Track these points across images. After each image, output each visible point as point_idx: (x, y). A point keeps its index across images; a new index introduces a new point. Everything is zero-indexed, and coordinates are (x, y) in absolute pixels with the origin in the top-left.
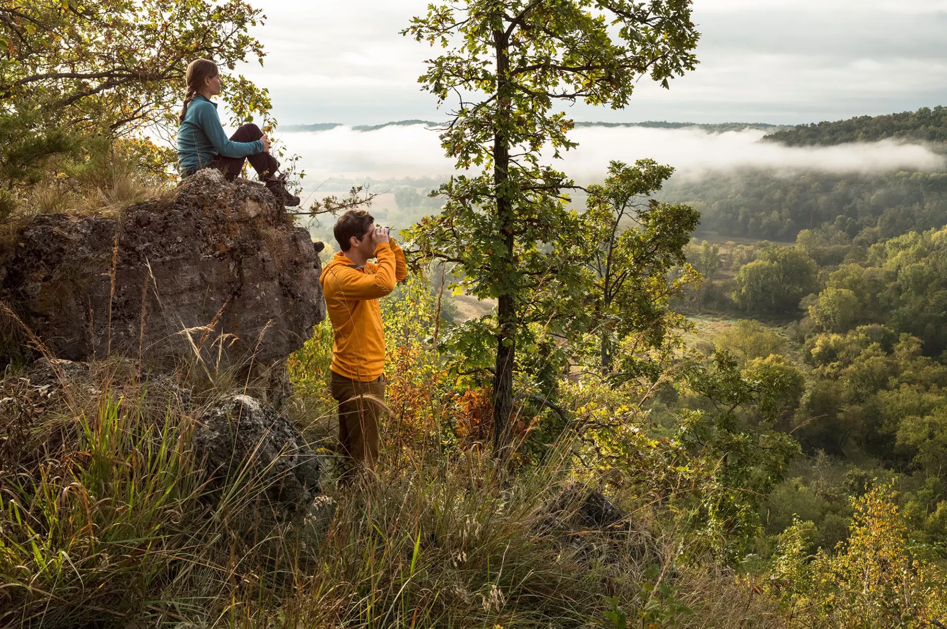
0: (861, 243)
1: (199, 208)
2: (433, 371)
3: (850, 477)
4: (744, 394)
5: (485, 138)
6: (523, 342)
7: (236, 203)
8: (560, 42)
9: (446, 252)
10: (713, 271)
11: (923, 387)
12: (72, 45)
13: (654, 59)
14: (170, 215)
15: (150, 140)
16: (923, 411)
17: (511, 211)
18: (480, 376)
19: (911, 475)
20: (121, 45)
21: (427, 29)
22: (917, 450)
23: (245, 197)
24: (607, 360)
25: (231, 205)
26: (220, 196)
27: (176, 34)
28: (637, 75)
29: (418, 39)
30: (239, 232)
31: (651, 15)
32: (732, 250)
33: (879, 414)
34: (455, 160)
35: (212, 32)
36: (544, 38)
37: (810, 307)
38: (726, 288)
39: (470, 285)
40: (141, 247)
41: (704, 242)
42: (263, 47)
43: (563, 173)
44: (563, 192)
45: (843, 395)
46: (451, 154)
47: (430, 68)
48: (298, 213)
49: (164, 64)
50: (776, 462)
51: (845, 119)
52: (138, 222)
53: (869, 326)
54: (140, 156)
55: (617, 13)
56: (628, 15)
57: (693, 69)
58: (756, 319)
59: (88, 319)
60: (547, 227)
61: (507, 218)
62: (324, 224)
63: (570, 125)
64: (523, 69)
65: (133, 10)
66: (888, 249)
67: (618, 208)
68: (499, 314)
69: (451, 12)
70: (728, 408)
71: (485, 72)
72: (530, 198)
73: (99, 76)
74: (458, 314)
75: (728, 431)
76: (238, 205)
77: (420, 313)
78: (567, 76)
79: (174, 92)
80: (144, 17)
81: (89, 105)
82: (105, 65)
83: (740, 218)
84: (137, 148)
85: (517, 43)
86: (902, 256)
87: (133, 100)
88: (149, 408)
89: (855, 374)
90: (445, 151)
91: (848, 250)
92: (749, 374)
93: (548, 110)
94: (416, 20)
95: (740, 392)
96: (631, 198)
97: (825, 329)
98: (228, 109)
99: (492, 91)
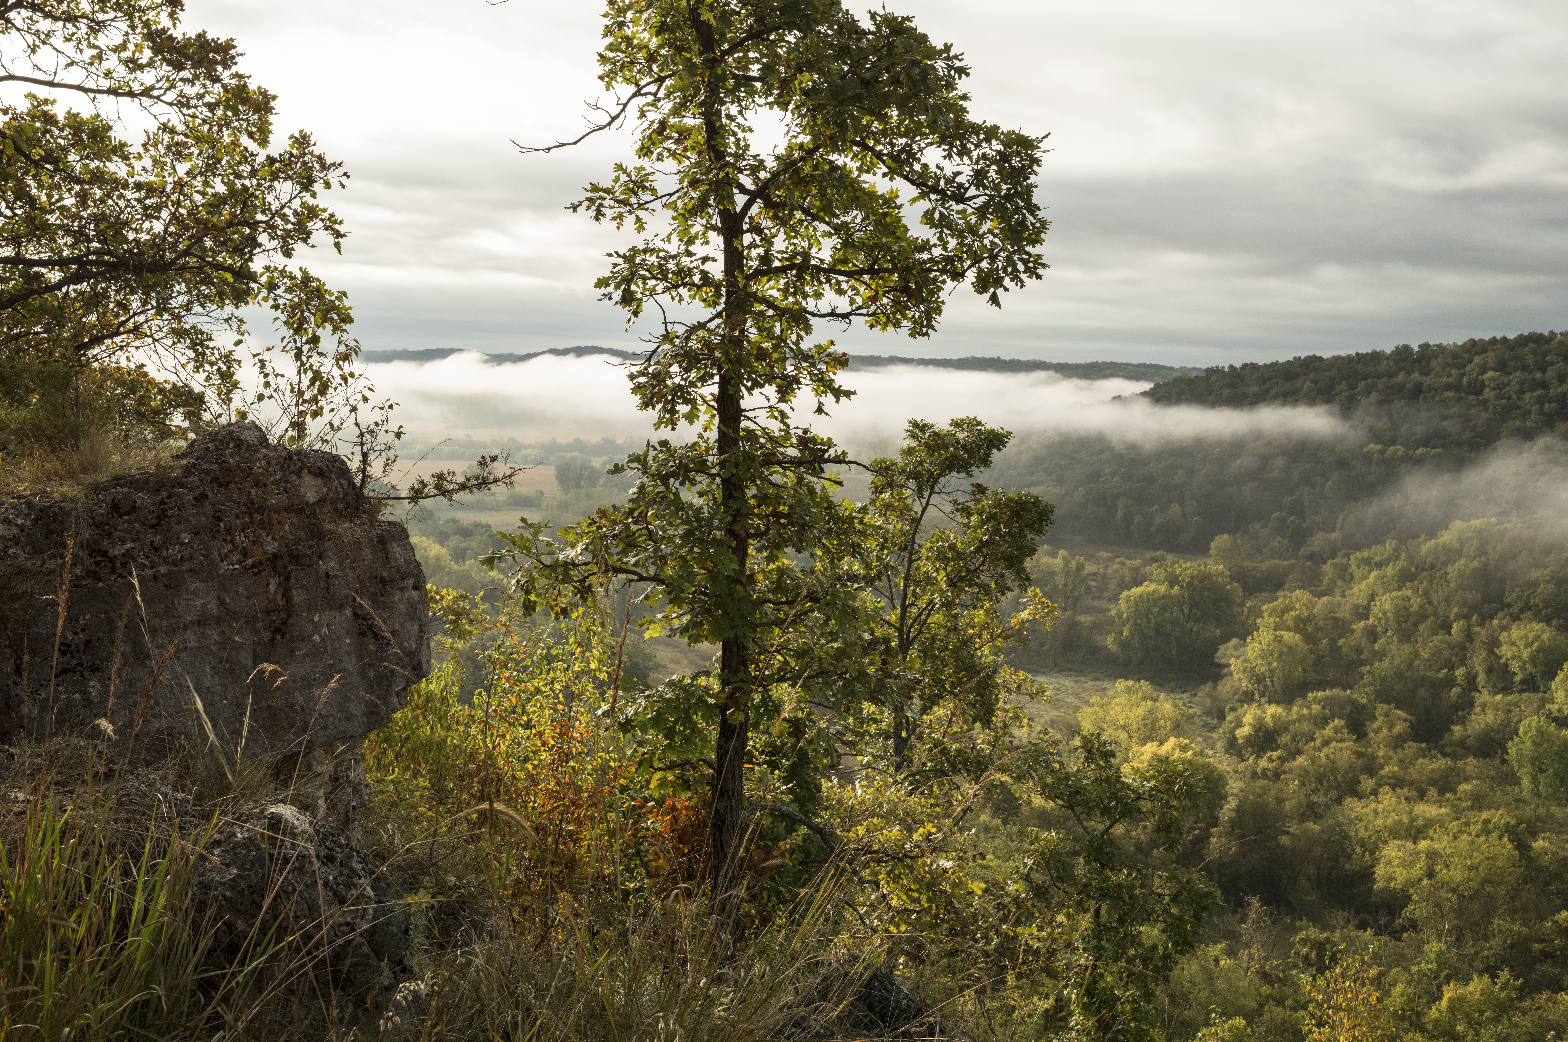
0: (1311, 557)
1: (220, 485)
2: (612, 764)
3: (1304, 941)
4: (1127, 804)
5: (703, 379)
6: (762, 715)
7: (285, 479)
8: (827, 228)
9: (636, 564)
10: (1076, 600)
11: (1414, 793)
12: (18, 212)
13: (977, 260)
14: (170, 496)
15: (145, 369)
16: (1415, 833)
17: (744, 500)
18: (690, 774)
19: (1399, 940)
20: (103, 213)
21: (612, 203)
22: (1409, 898)
23: (301, 469)
24: (902, 745)
25: (276, 483)
26: (258, 467)
27: (197, 198)
28: (950, 284)
29: (597, 219)
30: (287, 527)
31: (972, 191)
32: (1107, 567)
33: (1347, 836)
34: (653, 414)
35: (257, 197)
36: (801, 222)
37: (1232, 660)
38: (1098, 628)
39: (676, 621)
40: (117, 551)
41: (1062, 553)
42: (341, 223)
43: (829, 439)
44: (831, 470)
45: (1288, 806)
46: (647, 404)
47: (615, 266)
48: (389, 498)
49: (174, 245)
50: (1180, 919)
51: (1282, 359)
52: (115, 507)
53: (1328, 692)
54: (125, 396)
55: (918, 186)
56: (934, 189)
57: (1039, 277)
58: (1146, 680)
59: (18, 671)
60: (803, 526)
61: (738, 510)
62: (437, 515)
63: (842, 362)
64: (766, 270)
65: (125, 158)
66: (1354, 567)
67: (920, 496)
68: (723, 670)
69: (651, 178)
70: (1101, 827)
71: (704, 274)
72: (776, 479)
73: (62, 263)
74: (657, 667)
75: (1102, 865)
76: (287, 482)
77: (593, 666)
78: (838, 283)
79: (189, 292)
80: (144, 169)
81: (43, 310)
82: (73, 246)
83: (1120, 514)
84: (120, 382)
85: (757, 229)
86: (1376, 579)
87: (119, 304)
88: (117, 826)
89: (1307, 772)
90: (637, 399)
91: (1292, 567)
92: (1137, 771)
93: (806, 337)
94: (595, 188)
95: (1120, 800)
96: (942, 480)
97: (1257, 697)
98: (279, 323)
99: (715, 304)
